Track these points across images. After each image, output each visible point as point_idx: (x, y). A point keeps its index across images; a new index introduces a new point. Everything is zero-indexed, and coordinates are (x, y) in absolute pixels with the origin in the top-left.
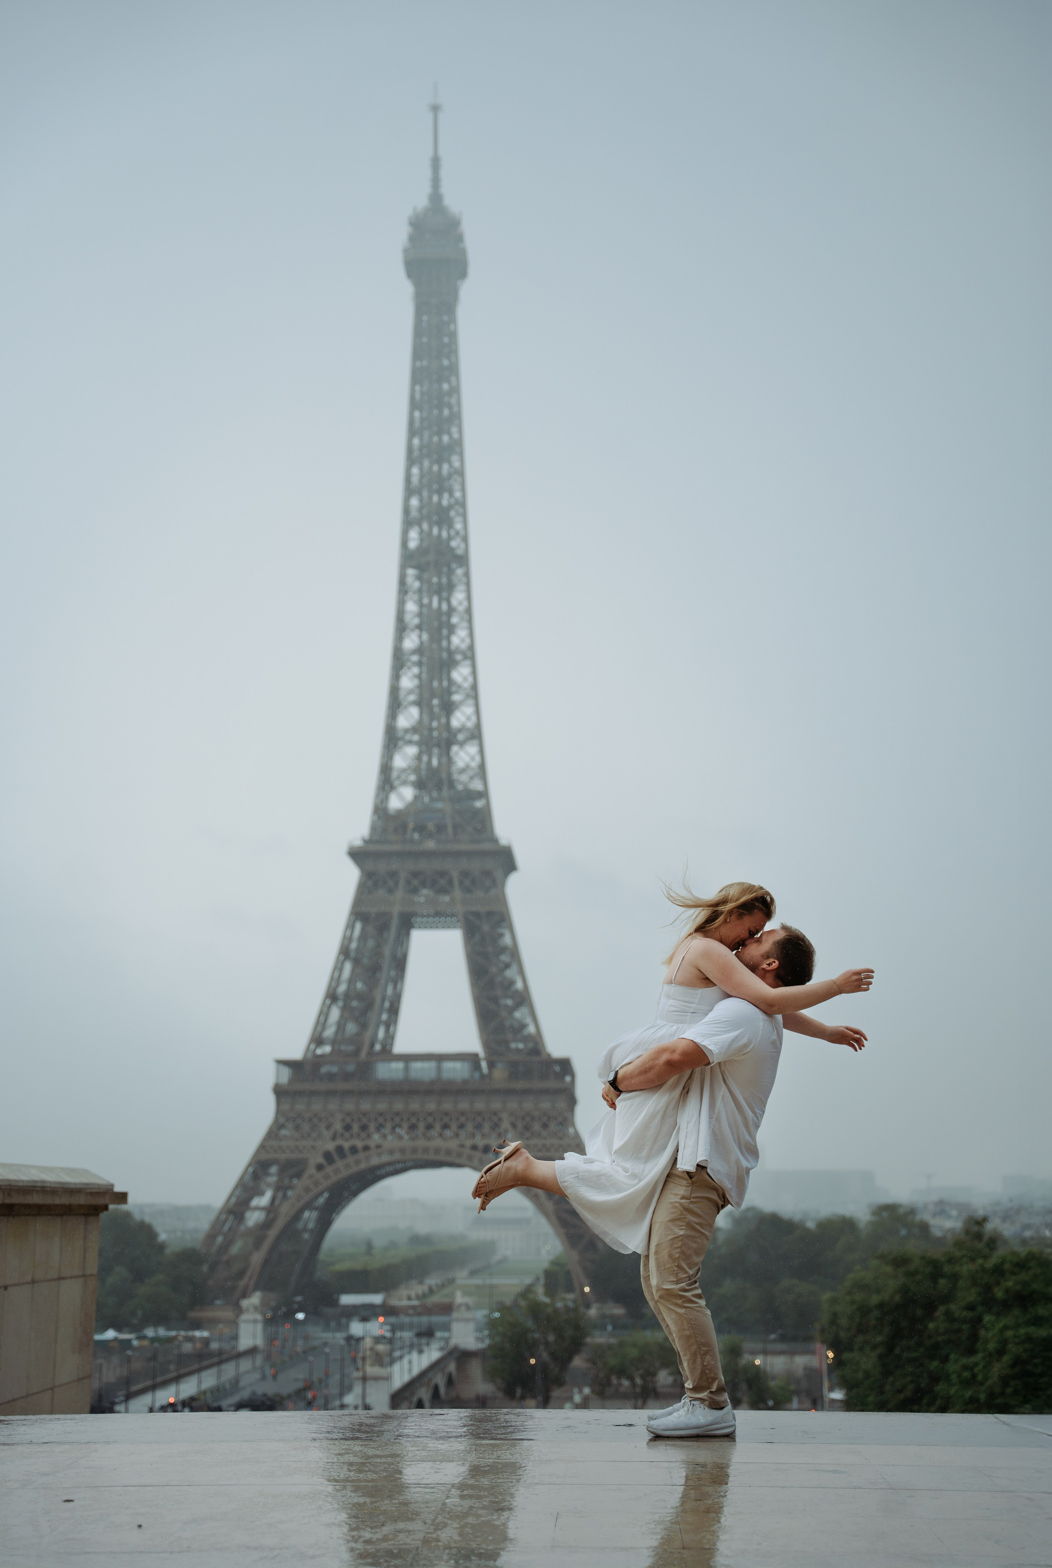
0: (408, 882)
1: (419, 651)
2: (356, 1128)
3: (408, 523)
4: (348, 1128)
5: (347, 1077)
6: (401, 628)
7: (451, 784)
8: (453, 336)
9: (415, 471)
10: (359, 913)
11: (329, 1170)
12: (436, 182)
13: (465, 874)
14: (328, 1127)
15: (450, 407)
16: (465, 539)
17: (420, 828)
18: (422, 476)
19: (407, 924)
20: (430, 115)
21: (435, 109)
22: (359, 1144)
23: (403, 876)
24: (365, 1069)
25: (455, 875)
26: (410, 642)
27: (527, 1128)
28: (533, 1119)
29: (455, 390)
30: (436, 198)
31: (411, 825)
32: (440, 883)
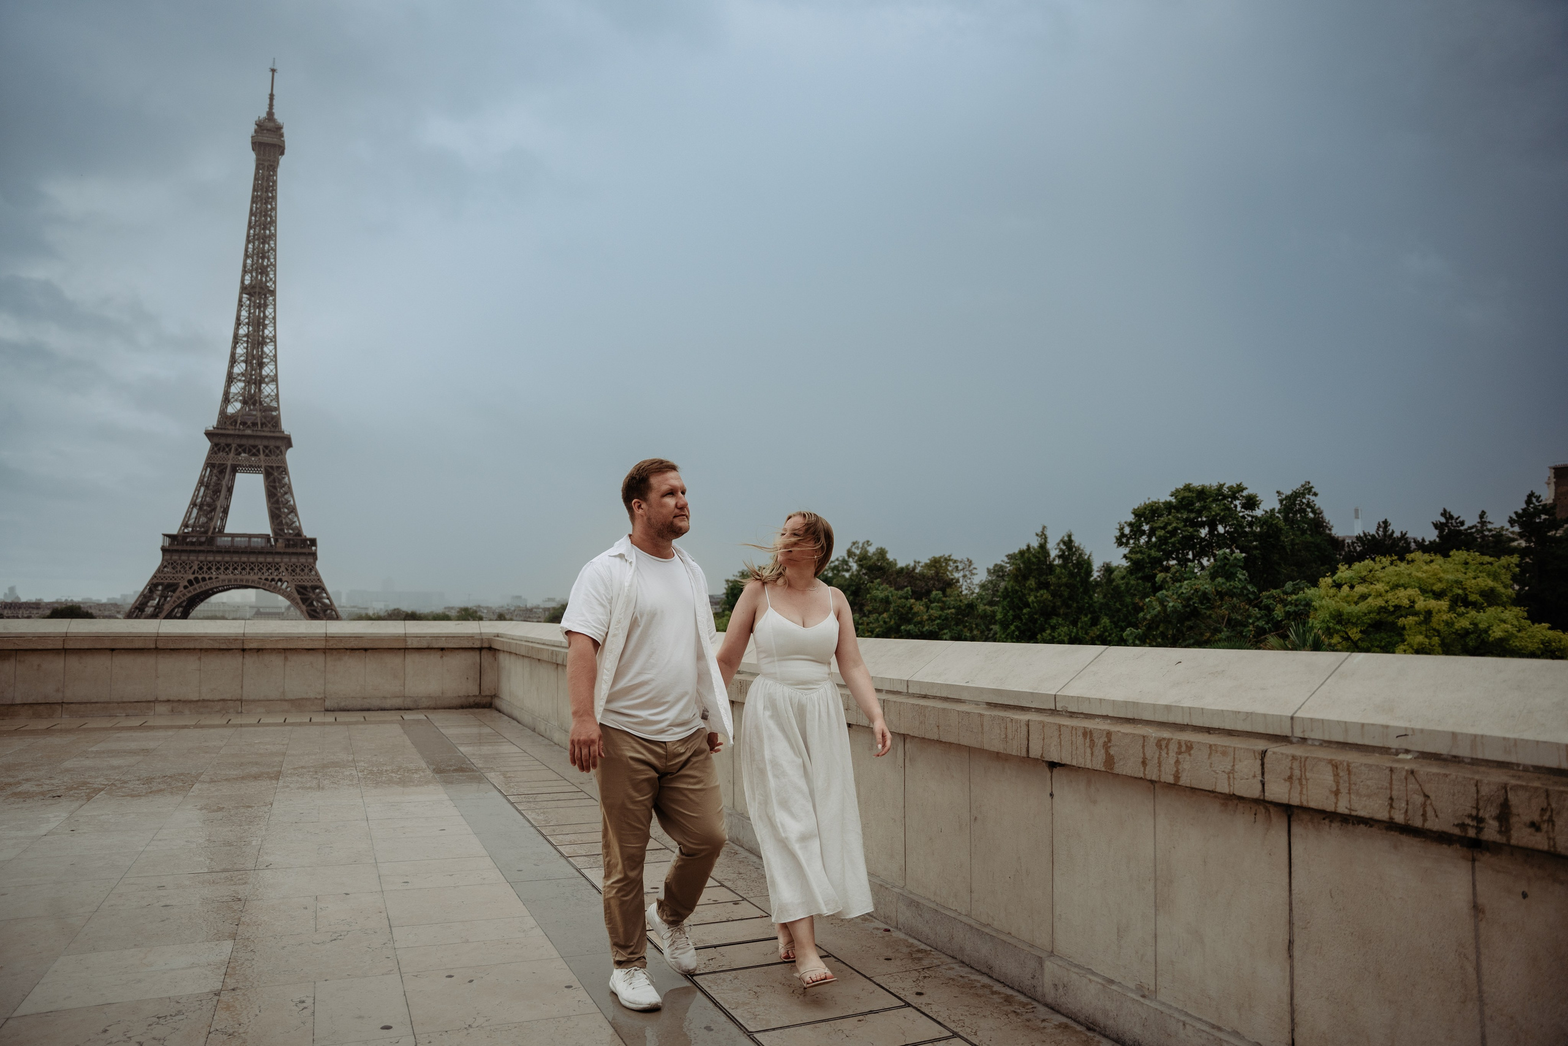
0: (237, 450)
1: (247, 335)
2: (205, 568)
3: (245, 272)
4: (201, 568)
5: (201, 543)
6: (238, 323)
7: (261, 403)
8: (275, 182)
9: (250, 246)
10: (209, 464)
11: (191, 588)
12: (271, 106)
13: (266, 447)
14: (190, 568)
15: (271, 217)
16: (275, 283)
17: (244, 423)
18: (254, 249)
19: (234, 470)
20: (271, 73)
21: (273, 71)
22: (207, 577)
23: (234, 446)
24: (211, 541)
25: (261, 448)
26: (243, 331)
27: (293, 571)
28: (296, 567)
29: (274, 209)
30: (271, 114)
31: (239, 422)
32: (253, 451)
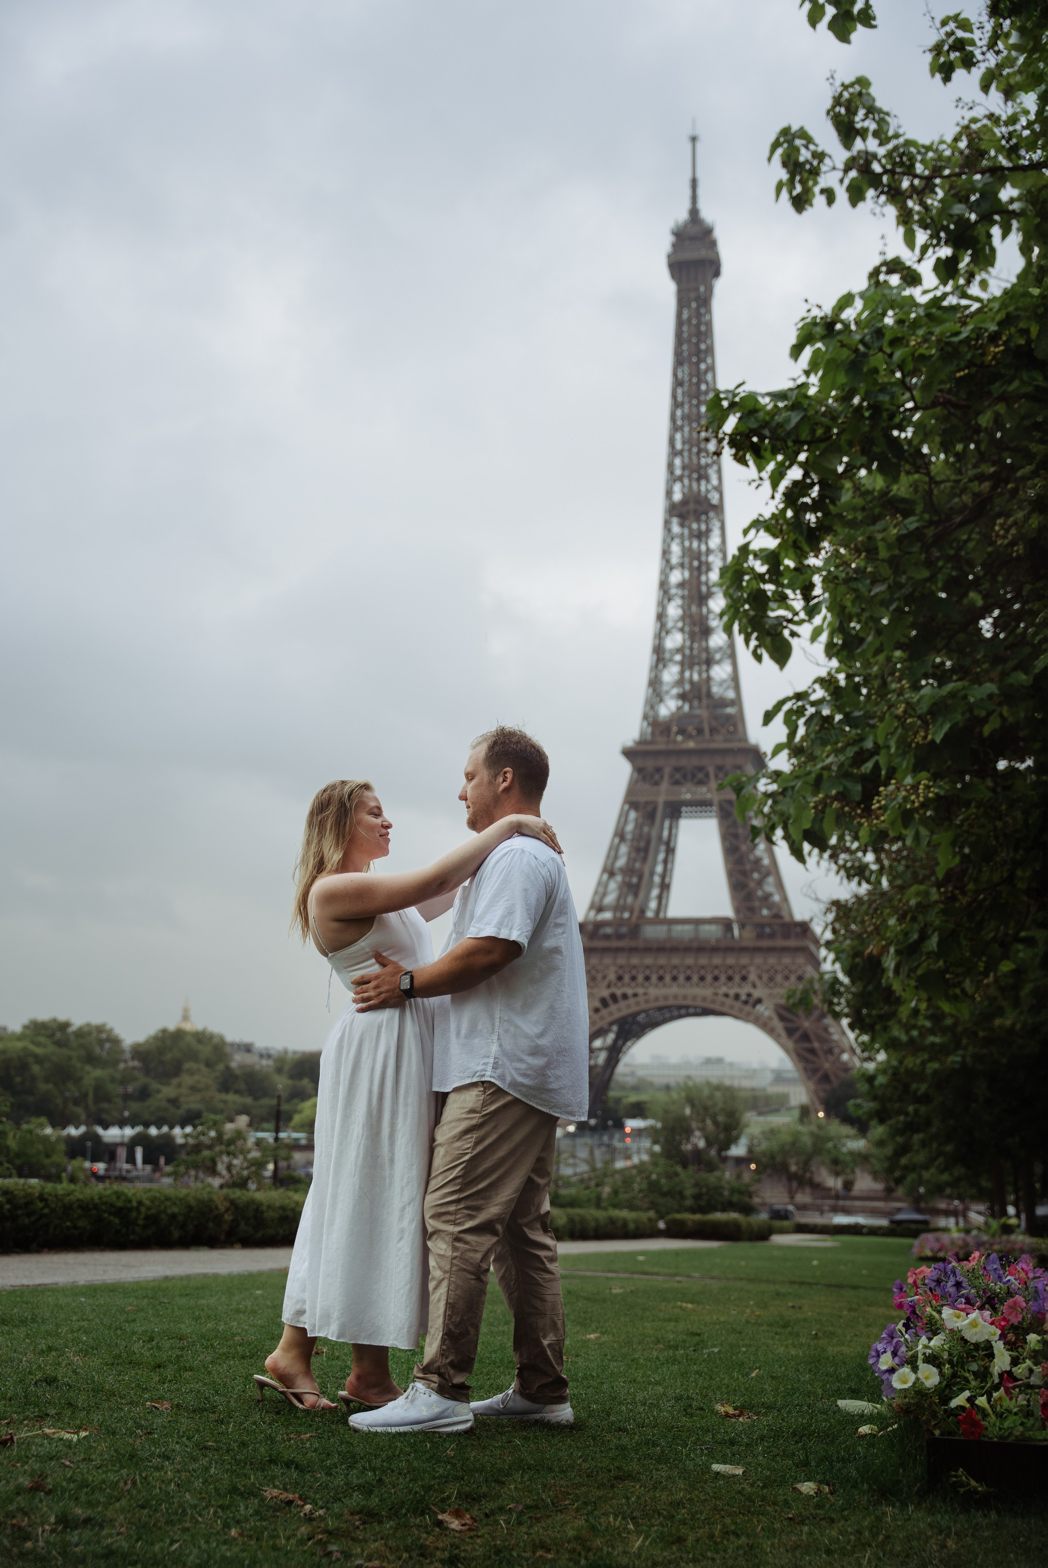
0: (671, 776)
1: (681, 585)
2: (627, 978)
3: (672, 478)
4: (620, 978)
5: (619, 937)
6: (667, 566)
7: (709, 694)
10: (632, 801)
11: (604, 1012)
12: (694, 198)
13: (720, 768)
14: (604, 977)
16: (721, 492)
17: (682, 731)
18: (682, 443)
19: (674, 812)
20: (688, 146)
21: (694, 139)
22: (630, 992)
23: (667, 771)
24: (635, 930)
25: (711, 770)
26: (676, 577)
27: (771, 979)
28: (776, 971)
30: (694, 212)
31: (675, 729)
32: (698, 777)
